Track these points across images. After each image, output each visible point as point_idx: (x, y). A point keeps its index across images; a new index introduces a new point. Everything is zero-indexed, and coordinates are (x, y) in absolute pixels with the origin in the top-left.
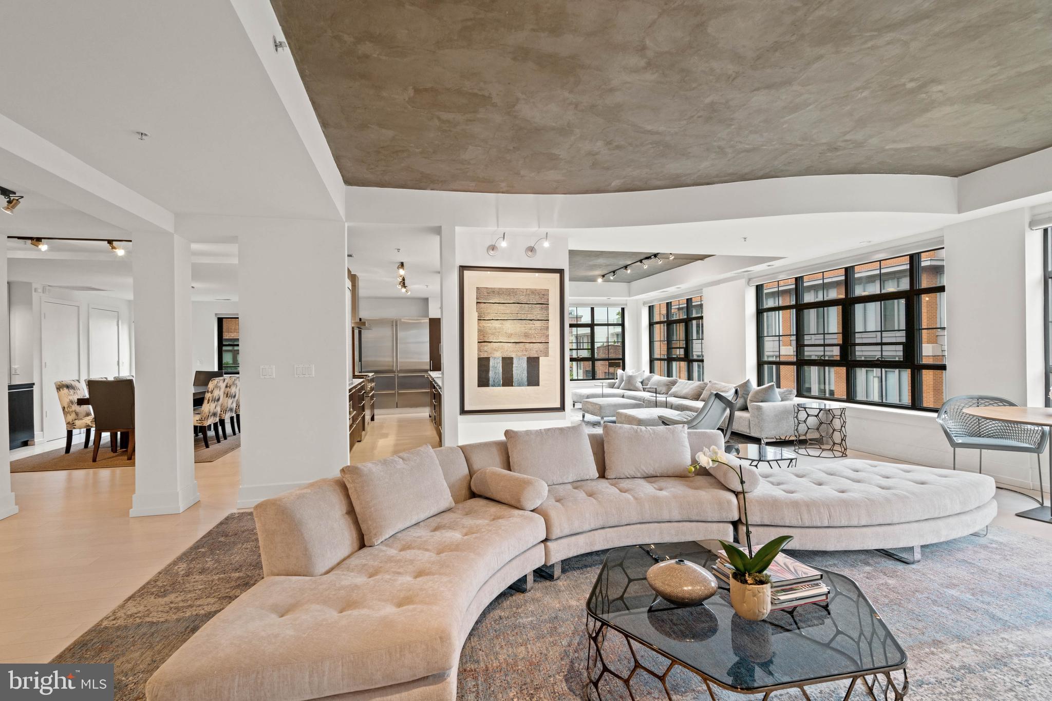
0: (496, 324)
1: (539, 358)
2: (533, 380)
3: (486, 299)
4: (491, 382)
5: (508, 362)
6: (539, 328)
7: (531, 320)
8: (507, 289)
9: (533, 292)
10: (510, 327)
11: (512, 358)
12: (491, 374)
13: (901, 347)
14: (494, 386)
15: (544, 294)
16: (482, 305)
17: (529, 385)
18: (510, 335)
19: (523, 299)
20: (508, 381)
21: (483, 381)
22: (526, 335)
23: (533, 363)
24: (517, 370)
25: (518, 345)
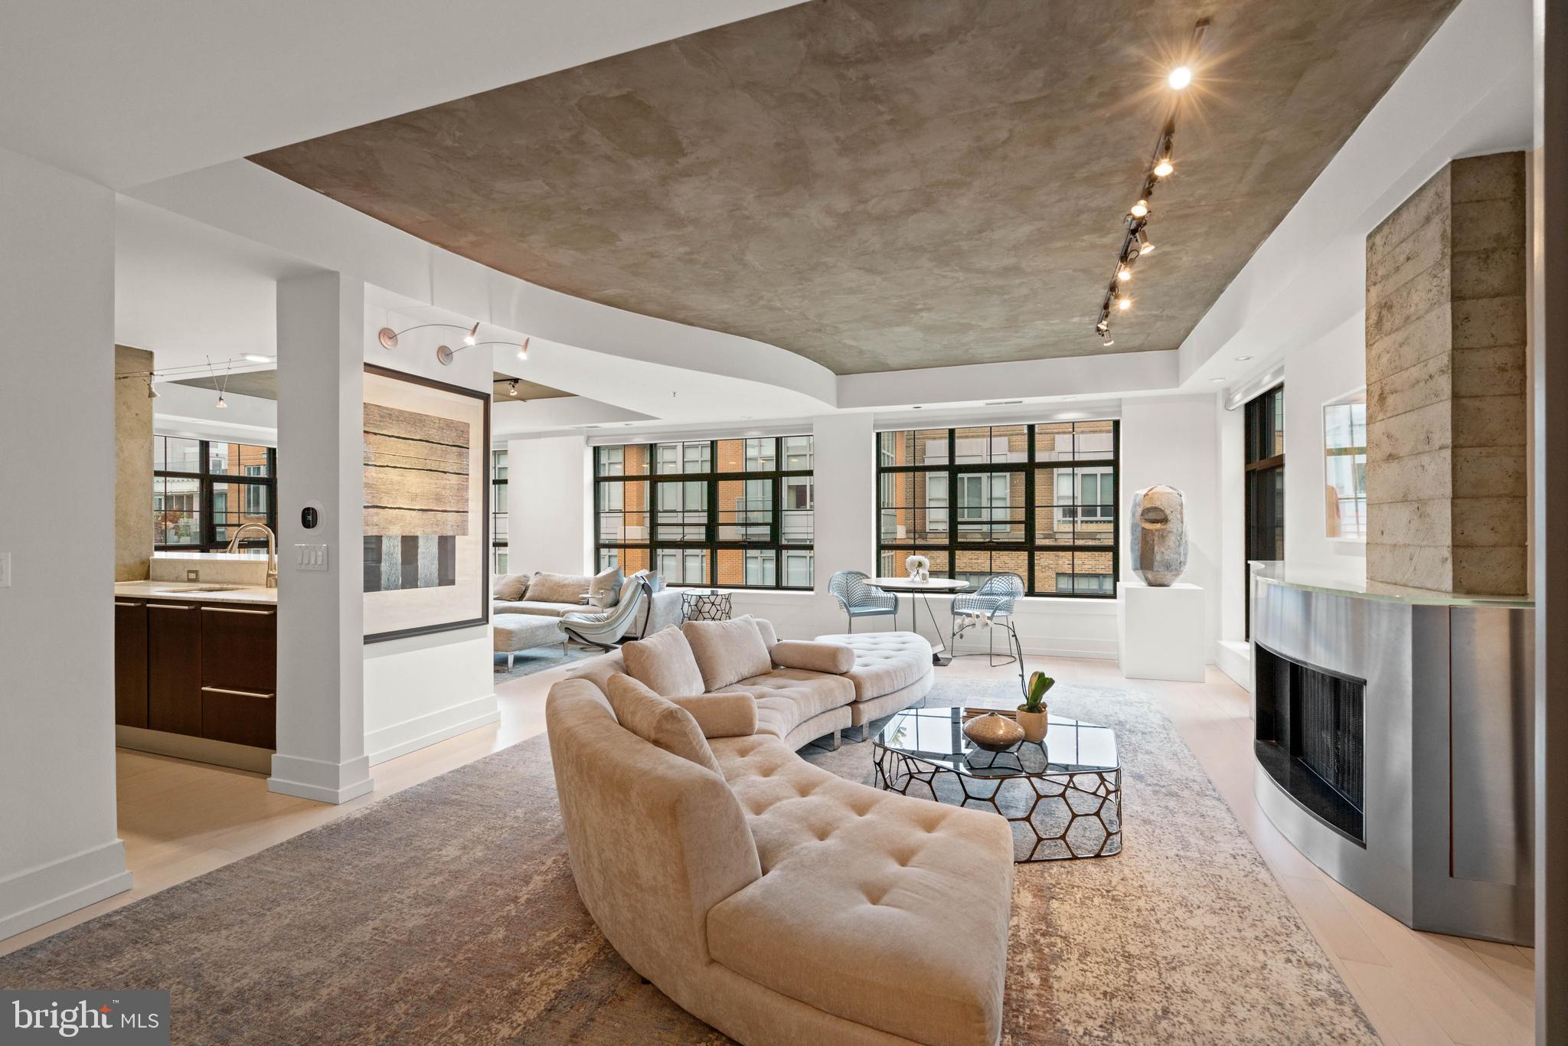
0: (393, 475)
1: (455, 537)
2: (446, 578)
3: (377, 426)
4: (383, 582)
5: (410, 543)
6: (456, 487)
7: (445, 472)
8: (411, 414)
9: (449, 424)
10: (415, 482)
11: (417, 537)
12: (384, 566)
13: (769, 527)
14: (388, 588)
15: (463, 429)
16: (372, 438)
17: (440, 584)
18: (414, 497)
19: (435, 435)
20: (410, 580)
21: (372, 582)
22: (438, 498)
23: (446, 545)
24: (424, 558)
25: (425, 514)
